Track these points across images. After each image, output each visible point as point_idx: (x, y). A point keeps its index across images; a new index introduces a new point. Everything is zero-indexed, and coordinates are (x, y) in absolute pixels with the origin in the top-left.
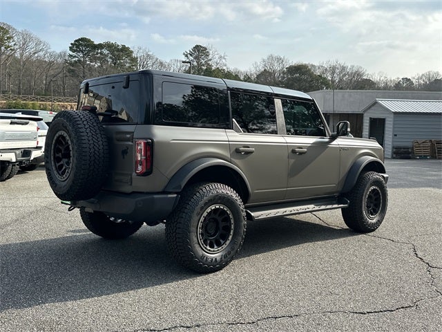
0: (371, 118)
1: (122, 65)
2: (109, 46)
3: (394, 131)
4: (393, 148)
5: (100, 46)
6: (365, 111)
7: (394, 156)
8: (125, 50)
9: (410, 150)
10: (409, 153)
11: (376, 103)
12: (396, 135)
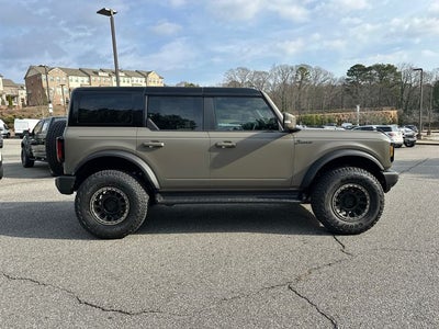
1: (387, 81)
2: (377, 67)
5: (370, 68)
8: (391, 68)
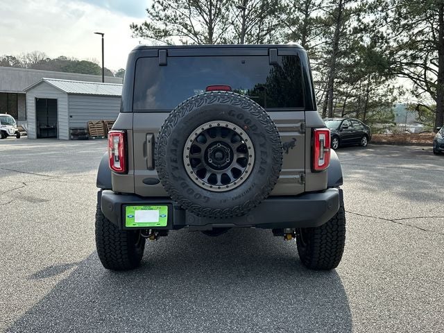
0: (36, 99)
3: (69, 112)
4: (70, 129)
6: (27, 91)
7: (72, 137)
9: (86, 131)
10: (85, 134)
11: (43, 82)
12: (71, 117)
